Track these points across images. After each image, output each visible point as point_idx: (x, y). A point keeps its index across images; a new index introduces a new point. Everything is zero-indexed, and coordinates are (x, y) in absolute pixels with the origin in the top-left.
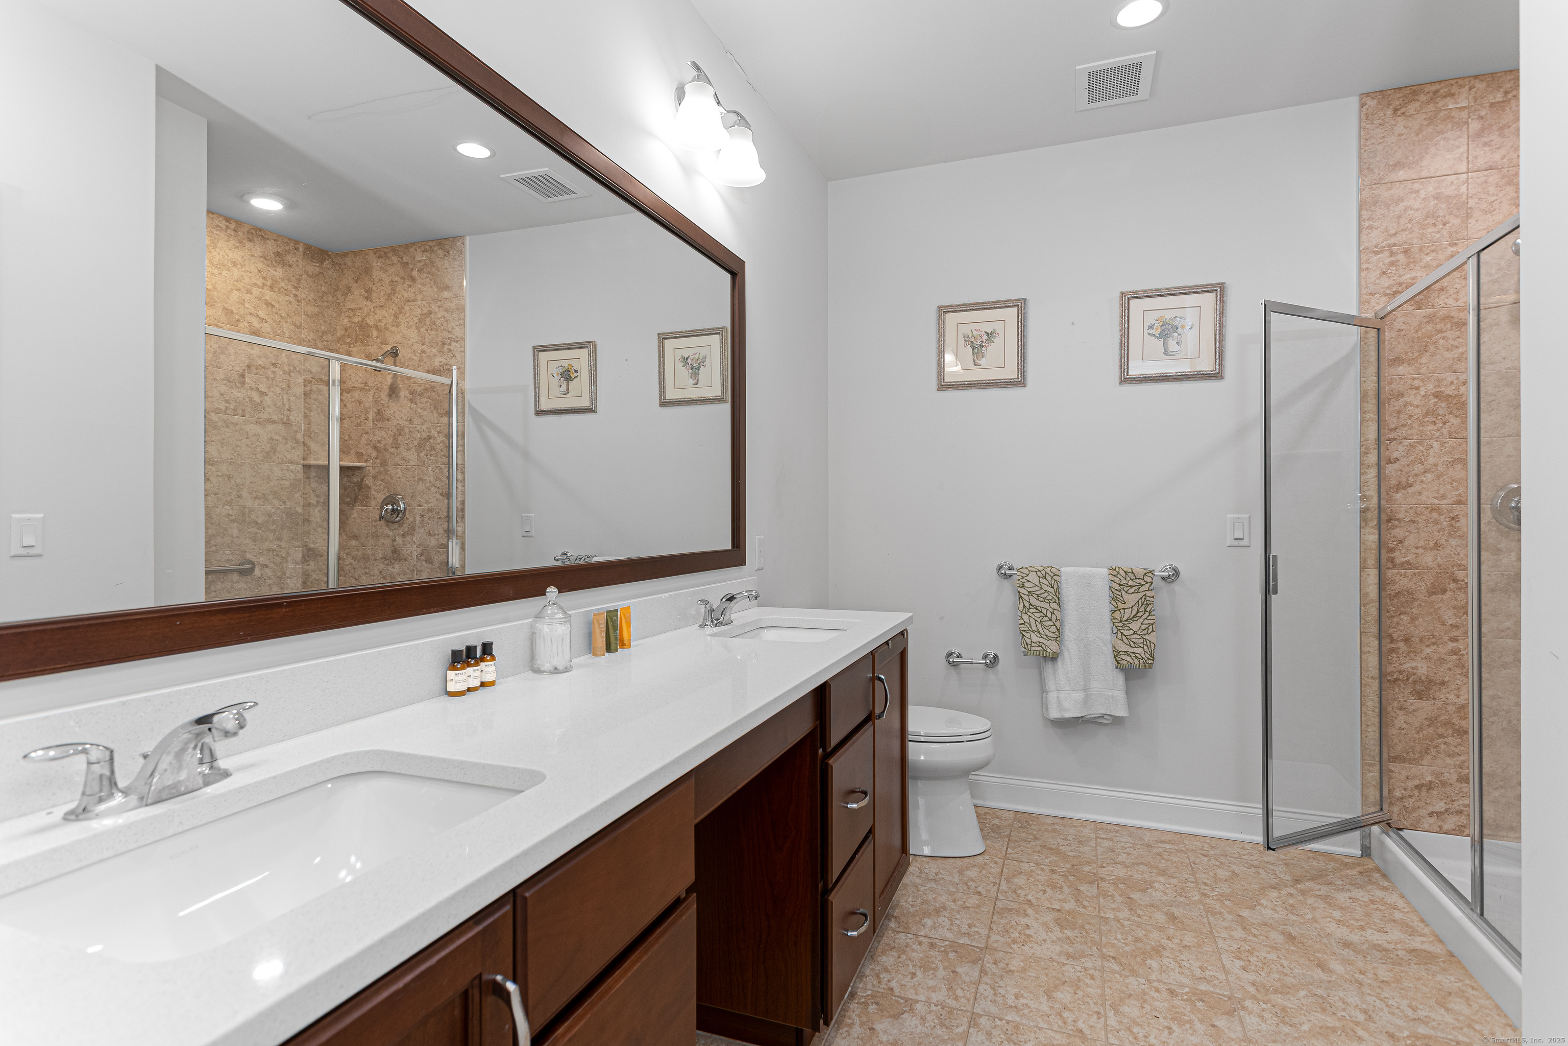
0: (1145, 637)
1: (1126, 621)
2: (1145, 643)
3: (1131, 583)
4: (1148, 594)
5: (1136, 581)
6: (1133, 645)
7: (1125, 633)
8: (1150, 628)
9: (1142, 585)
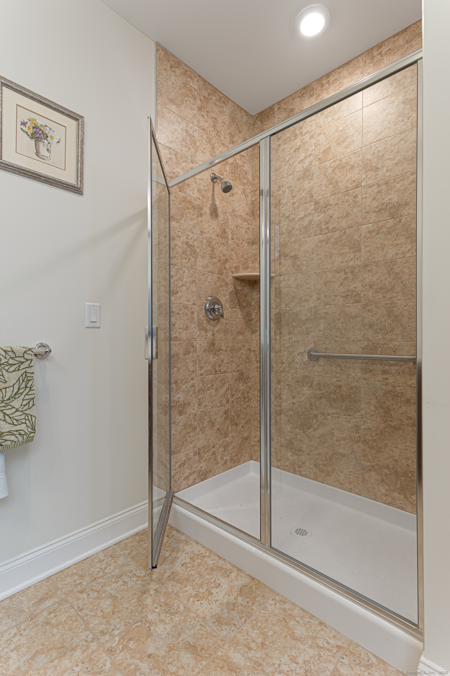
0: (26, 412)
1: (8, 399)
2: (27, 418)
3: (11, 361)
4: (29, 370)
5: (17, 359)
6: (16, 423)
7: (8, 412)
8: (31, 403)
9: (22, 363)
